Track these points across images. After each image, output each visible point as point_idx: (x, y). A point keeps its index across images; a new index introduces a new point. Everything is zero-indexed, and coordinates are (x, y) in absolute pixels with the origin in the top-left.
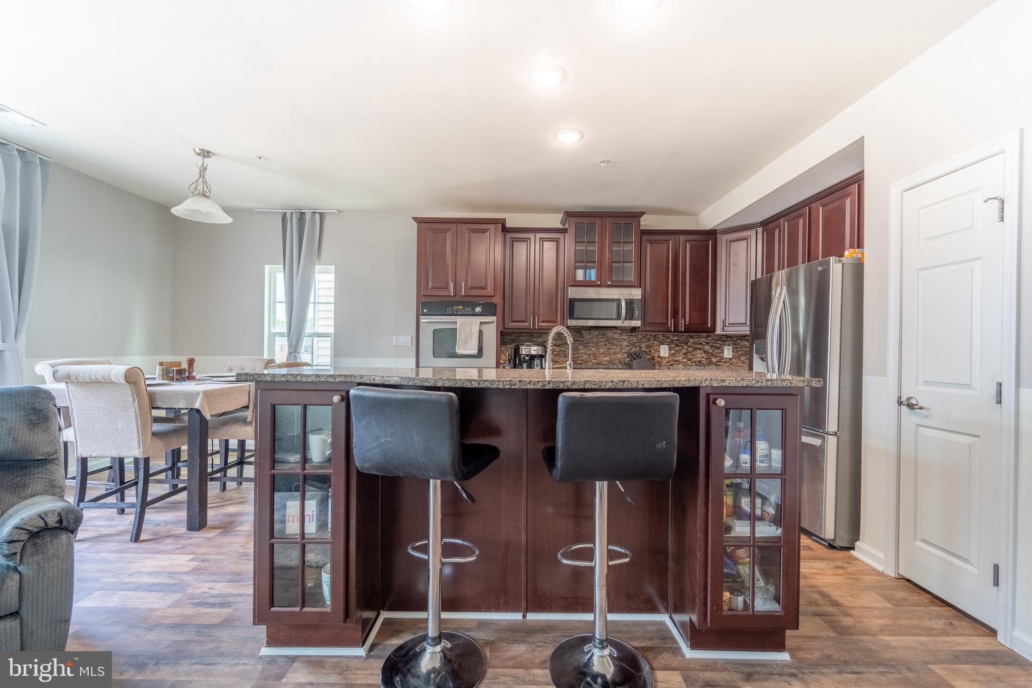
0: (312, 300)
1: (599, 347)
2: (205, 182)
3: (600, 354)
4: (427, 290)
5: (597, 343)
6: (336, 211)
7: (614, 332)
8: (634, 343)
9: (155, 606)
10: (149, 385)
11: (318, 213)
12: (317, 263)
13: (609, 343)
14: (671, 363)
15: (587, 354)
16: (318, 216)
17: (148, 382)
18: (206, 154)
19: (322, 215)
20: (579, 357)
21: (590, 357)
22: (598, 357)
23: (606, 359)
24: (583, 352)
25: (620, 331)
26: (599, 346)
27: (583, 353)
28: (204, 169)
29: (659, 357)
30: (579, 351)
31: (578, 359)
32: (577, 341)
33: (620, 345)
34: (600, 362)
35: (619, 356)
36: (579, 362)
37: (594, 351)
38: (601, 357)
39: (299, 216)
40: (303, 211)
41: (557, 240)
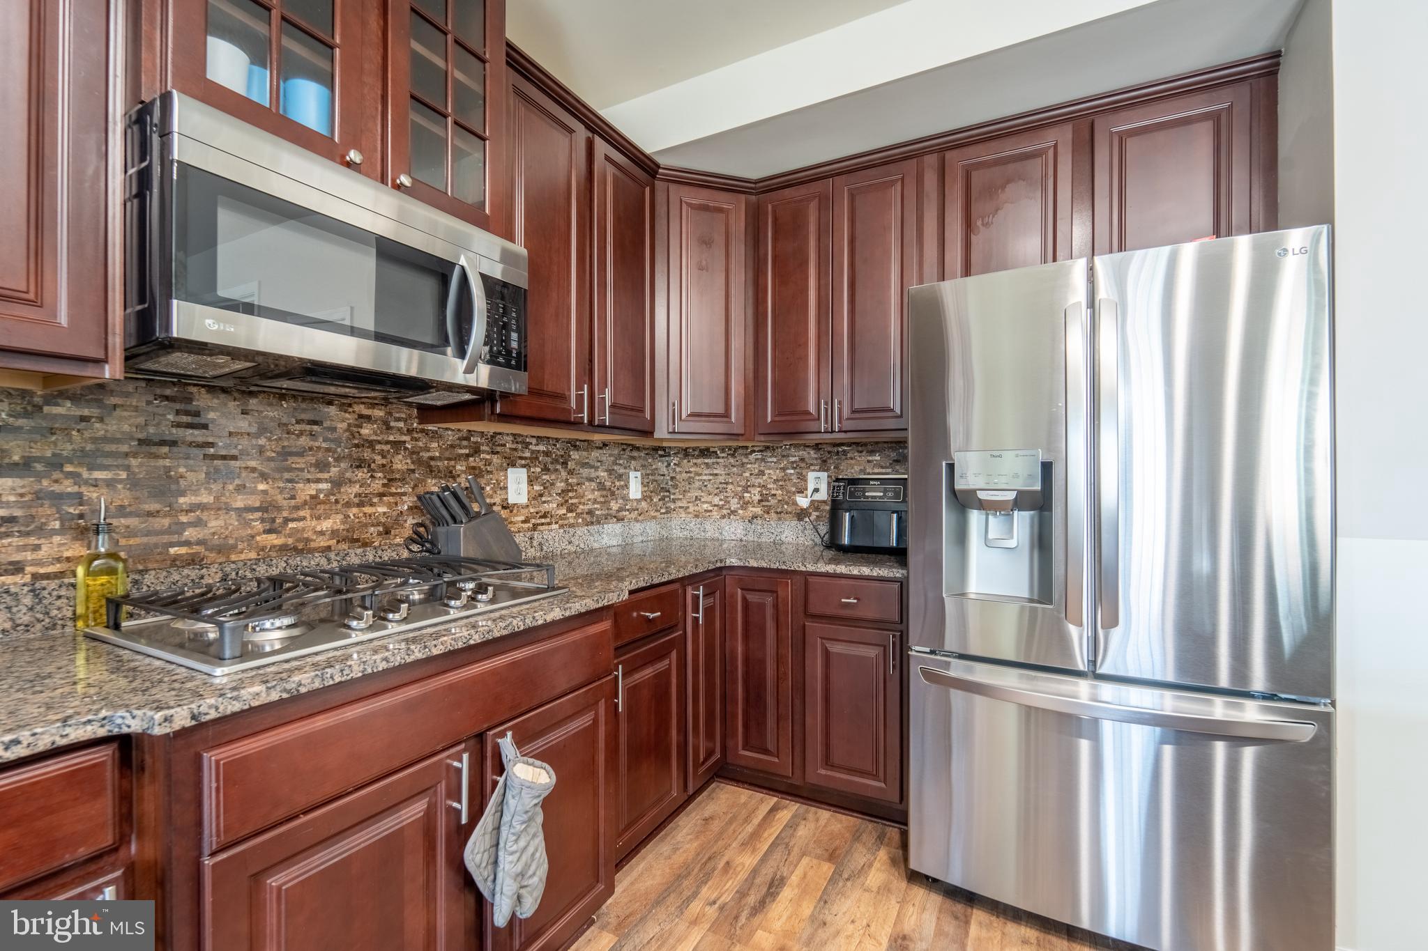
1: (289, 476)
3: (297, 508)
7: (361, 416)
8: (432, 458)
13: (338, 460)
14: (533, 521)
21: (247, 524)
22: (287, 520)
23: (326, 525)
24: (206, 498)
25: (382, 414)
26: (291, 470)
27: (202, 507)
29: (505, 506)
30: (183, 494)
31: (175, 538)
32: (163, 443)
33: (384, 466)
34: (298, 540)
35: (382, 509)
36: (183, 550)
37: (265, 492)
38: (304, 518)
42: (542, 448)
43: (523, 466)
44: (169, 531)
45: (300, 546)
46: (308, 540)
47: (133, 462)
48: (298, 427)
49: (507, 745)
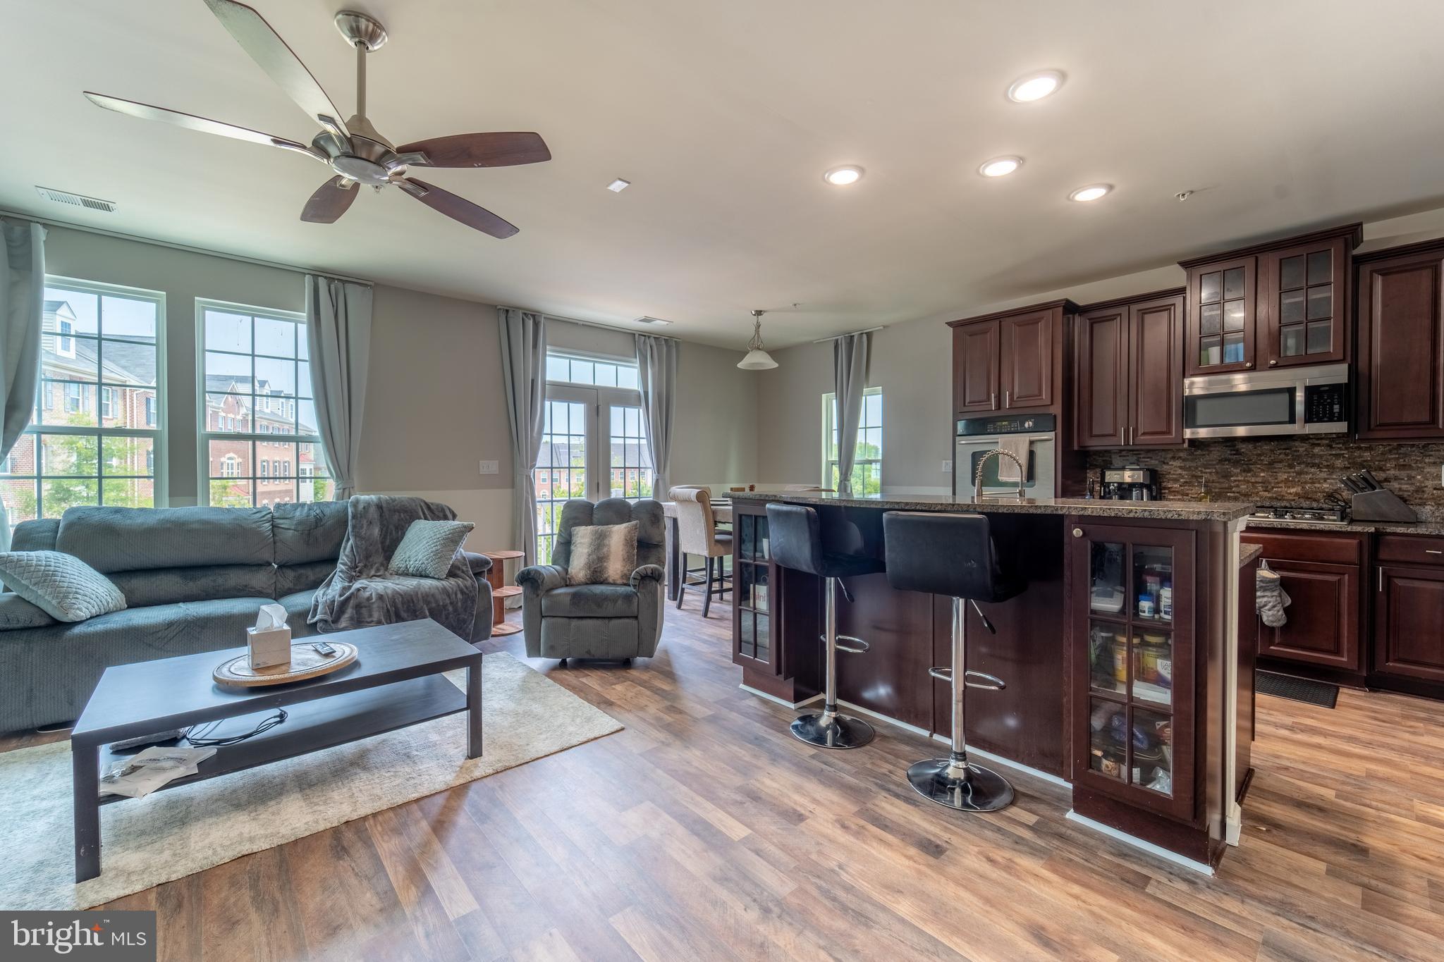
0: (861, 424)
1: (1275, 470)
2: (759, 337)
3: (1278, 483)
4: (965, 405)
5: (1271, 463)
6: (882, 328)
8: (1364, 461)
9: (703, 650)
10: (712, 505)
11: (866, 333)
12: (864, 386)
13: (1299, 464)
15: (1248, 482)
16: (865, 336)
17: (711, 503)
18: (759, 313)
19: (869, 335)
20: (1231, 488)
21: (1256, 488)
22: (1273, 488)
23: (1293, 490)
24: (1240, 478)
25: (1327, 442)
26: (1276, 468)
27: (1239, 481)
28: (758, 326)
29: (1438, 488)
30: (1232, 476)
31: (1230, 491)
32: (1226, 460)
33: (1328, 465)
34: (1279, 496)
35: (1325, 485)
36: (1232, 495)
37: (1264, 476)
38: (1282, 487)
39: (849, 340)
40: (853, 334)
41: (1169, 307)
44: (1228, 488)
45: (1279, 498)
46: (1283, 496)
47: (1217, 467)
48: (1279, 451)
49: (1264, 564)
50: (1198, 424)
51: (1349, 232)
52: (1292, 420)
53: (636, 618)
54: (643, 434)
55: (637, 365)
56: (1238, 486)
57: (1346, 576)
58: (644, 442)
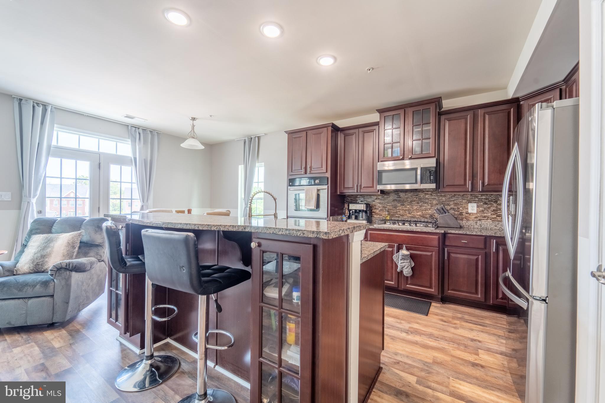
1: (412, 205)
2: (194, 132)
3: (413, 210)
5: (411, 202)
6: (264, 134)
7: (426, 194)
8: (443, 201)
11: (257, 137)
12: (257, 162)
13: (421, 202)
14: (479, 218)
15: (403, 210)
18: (194, 119)
19: (259, 138)
20: (397, 212)
21: (406, 212)
22: (412, 212)
23: (419, 214)
24: (400, 208)
25: (430, 193)
26: (413, 204)
27: (400, 209)
28: (193, 126)
29: (467, 213)
30: (398, 207)
31: (397, 213)
32: (395, 200)
33: (431, 203)
34: (414, 216)
35: (430, 212)
36: (397, 215)
37: (408, 207)
38: (415, 212)
39: (250, 140)
40: (252, 137)
41: (373, 130)
42: (484, 197)
43: (476, 203)
44: (396, 213)
45: (414, 217)
46: (415, 216)
47: (392, 203)
48: (414, 197)
49: (404, 247)
50: (383, 183)
51: (437, 101)
52: (416, 183)
53: (52, 296)
54: (134, 180)
55: (130, 143)
56: (399, 212)
57: (434, 253)
58: (135, 186)
